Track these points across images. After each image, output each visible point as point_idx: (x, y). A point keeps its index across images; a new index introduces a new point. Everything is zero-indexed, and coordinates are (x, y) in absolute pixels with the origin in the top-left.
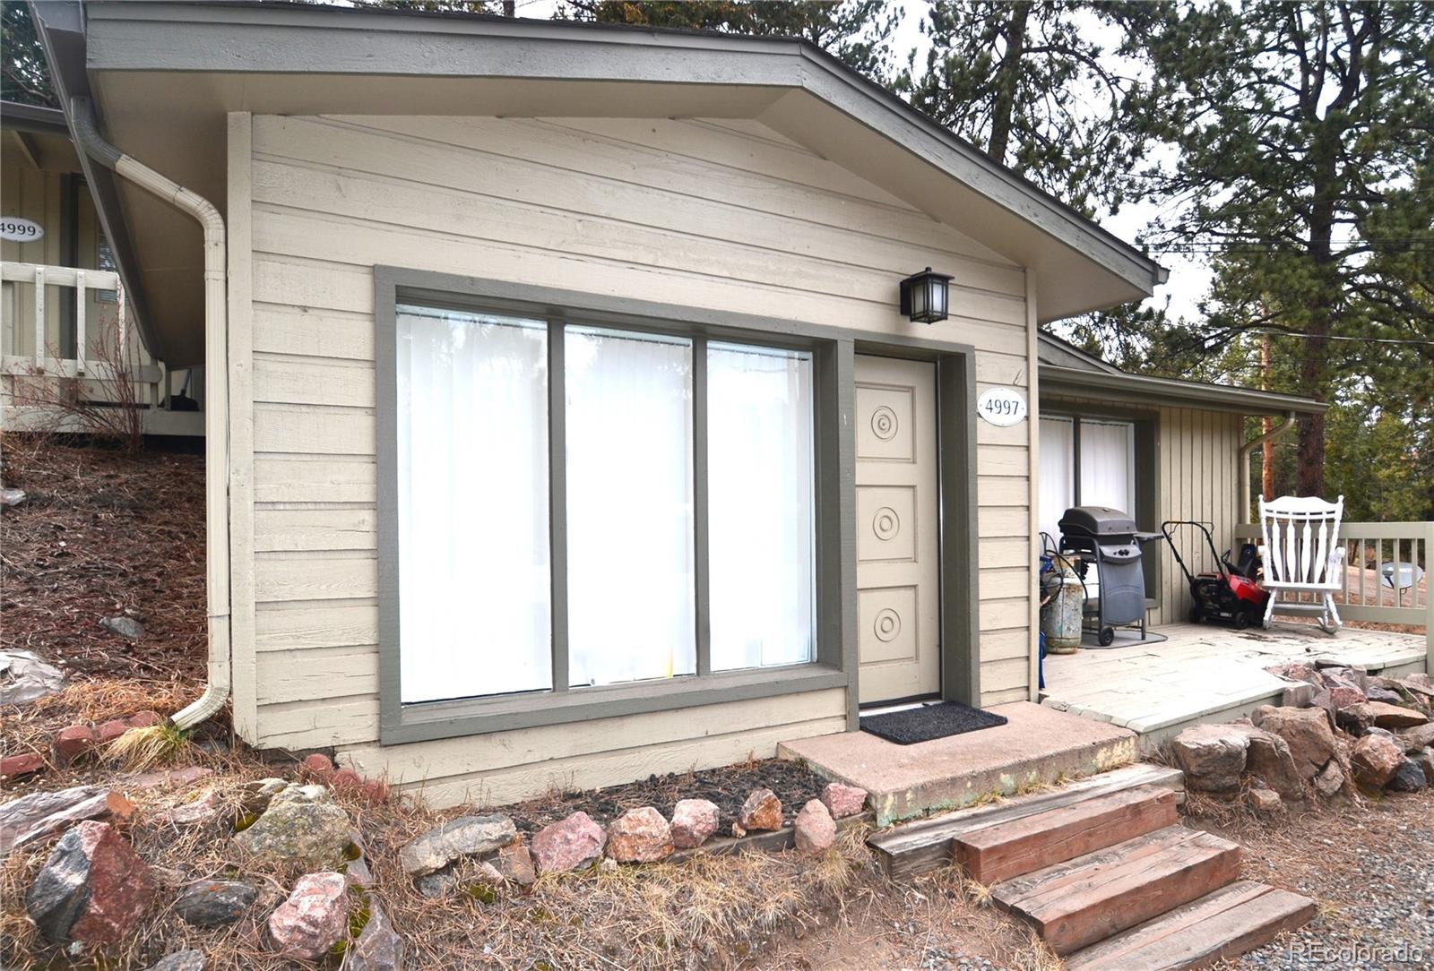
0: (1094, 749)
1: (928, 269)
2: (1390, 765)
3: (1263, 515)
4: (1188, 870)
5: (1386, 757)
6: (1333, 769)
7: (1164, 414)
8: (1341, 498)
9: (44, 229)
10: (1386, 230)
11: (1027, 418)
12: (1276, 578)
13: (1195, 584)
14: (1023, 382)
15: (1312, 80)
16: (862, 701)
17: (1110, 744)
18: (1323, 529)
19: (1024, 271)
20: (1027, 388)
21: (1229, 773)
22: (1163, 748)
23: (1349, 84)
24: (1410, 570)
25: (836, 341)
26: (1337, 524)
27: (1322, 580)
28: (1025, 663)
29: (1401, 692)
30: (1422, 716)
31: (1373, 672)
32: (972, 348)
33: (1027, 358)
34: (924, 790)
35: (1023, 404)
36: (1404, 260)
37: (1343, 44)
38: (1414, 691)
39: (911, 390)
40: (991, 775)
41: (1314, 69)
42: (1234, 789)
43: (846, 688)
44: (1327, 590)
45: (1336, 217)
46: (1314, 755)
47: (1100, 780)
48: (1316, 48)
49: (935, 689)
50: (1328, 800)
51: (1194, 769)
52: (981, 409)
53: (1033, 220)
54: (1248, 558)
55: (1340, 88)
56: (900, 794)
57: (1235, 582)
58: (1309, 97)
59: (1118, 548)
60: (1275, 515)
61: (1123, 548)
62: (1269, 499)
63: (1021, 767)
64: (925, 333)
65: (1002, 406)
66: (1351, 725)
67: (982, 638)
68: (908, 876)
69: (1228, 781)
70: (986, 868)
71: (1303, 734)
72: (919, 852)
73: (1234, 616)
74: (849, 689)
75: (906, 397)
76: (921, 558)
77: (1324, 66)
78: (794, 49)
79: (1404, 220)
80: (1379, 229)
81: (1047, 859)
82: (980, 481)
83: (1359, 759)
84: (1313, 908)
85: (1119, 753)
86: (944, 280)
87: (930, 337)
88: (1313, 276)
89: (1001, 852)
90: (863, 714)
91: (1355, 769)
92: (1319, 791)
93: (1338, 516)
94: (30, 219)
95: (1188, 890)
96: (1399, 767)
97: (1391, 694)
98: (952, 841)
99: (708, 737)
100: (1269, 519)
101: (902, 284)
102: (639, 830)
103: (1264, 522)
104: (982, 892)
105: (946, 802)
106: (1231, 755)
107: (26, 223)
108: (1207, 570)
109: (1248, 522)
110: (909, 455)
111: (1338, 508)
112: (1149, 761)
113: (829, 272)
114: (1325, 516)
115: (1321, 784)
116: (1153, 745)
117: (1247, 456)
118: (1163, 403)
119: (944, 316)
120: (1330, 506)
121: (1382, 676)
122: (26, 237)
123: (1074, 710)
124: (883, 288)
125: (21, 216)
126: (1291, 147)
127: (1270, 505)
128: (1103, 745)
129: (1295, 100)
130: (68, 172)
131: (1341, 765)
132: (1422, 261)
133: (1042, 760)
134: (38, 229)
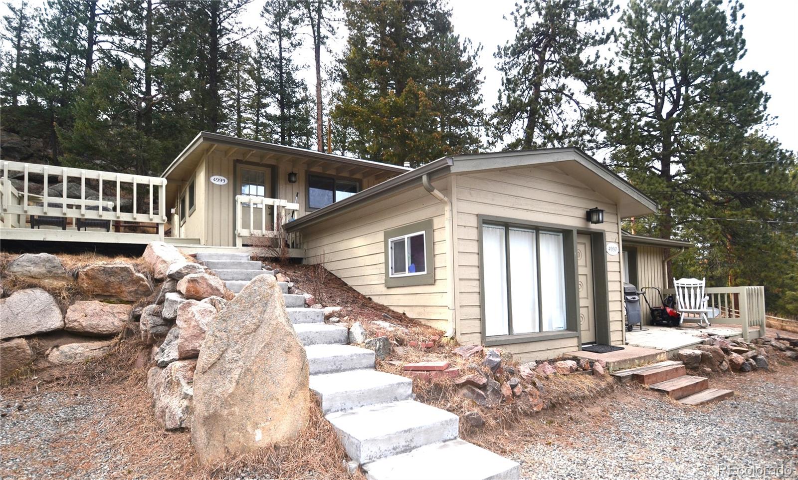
0: (656, 355)
1: (597, 208)
2: (741, 362)
3: (676, 285)
4: (697, 383)
5: (739, 360)
6: (724, 363)
7: (638, 248)
8: (704, 279)
9: (229, 181)
10: (698, 168)
11: (619, 252)
12: (682, 308)
13: (653, 311)
14: (617, 241)
15: (659, 101)
16: (583, 342)
17: (660, 354)
18: (698, 290)
19: (616, 205)
20: (619, 243)
21: (696, 363)
22: (675, 355)
23: (675, 103)
24: (712, 310)
25: (572, 230)
26: (703, 288)
27: (699, 308)
28: (621, 332)
29: (738, 343)
30: (747, 350)
31: (727, 338)
32: (604, 231)
33: (618, 233)
34: (619, 362)
35: (618, 248)
36: (705, 180)
37: (673, 87)
38: (742, 343)
39: (585, 244)
40: (633, 360)
41: (660, 96)
42: (697, 368)
43: (578, 337)
44: (702, 312)
45: (671, 160)
46: (719, 359)
47: (659, 364)
48: (660, 87)
49: (594, 341)
50: (724, 372)
51: (685, 362)
52: (607, 250)
53: (627, 192)
54: (670, 300)
55: (672, 106)
56: (614, 363)
57: (669, 310)
58: (658, 108)
59: (632, 297)
60: (680, 285)
61: (634, 297)
62: (677, 279)
63: (640, 358)
64: (594, 227)
65: (612, 249)
66: (727, 351)
67: (611, 323)
68: (625, 383)
69: (696, 365)
70: (646, 381)
71: (715, 352)
72: (626, 377)
73: (668, 322)
74: (579, 337)
75: (583, 246)
76: (589, 298)
77: (664, 94)
78: (572, 150)
79: (705, 164)
80: (695, 167)
81: (658, 380)
82: (608, 273)
83: (731, 361)
84: (733, 392)
85: (663, 357)
86: (602, 211)
87: (594, 228)
88: (667, 187)
89: (649, 376)
90: (583, 346)
91: (730, 364)
92: (721, 370)
93: (704, 285)
94: (224, 177)
95: (697, 389)
96: (744, 363)
97: (734, 344)
98: (633, 374)
99: (548, 350)
100: (678, 287)
101: (587, 212)
102: (563, 366)
103: (676, 288)
104: (647, 386)
105: (624, 367)
106: (697, 357)
107: (222, 178)
108: (657, 306)
109: (667, 288)
110: (585, 265)
111: (703, 282)
112: (671, 360)
113: (570, 209)
114: (698, 285)
115: (722, 367)
116: (671, 354)
117: (666, 263)
118: (638, 244)
119: (602, 222)
120: (700, 282)
121: (730, 339)
122: (222, 183)
123: (641, 347)
124: (581, 213)
125: (221, 175)
126: (651, 129)
127: (678, 282)
128: (658, 354)
129: (652, 109)
130: (235, 159)
131: (726, 362)
132: (714, 181)
133: (644, 357)
134: (226, 180)
